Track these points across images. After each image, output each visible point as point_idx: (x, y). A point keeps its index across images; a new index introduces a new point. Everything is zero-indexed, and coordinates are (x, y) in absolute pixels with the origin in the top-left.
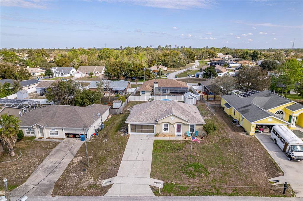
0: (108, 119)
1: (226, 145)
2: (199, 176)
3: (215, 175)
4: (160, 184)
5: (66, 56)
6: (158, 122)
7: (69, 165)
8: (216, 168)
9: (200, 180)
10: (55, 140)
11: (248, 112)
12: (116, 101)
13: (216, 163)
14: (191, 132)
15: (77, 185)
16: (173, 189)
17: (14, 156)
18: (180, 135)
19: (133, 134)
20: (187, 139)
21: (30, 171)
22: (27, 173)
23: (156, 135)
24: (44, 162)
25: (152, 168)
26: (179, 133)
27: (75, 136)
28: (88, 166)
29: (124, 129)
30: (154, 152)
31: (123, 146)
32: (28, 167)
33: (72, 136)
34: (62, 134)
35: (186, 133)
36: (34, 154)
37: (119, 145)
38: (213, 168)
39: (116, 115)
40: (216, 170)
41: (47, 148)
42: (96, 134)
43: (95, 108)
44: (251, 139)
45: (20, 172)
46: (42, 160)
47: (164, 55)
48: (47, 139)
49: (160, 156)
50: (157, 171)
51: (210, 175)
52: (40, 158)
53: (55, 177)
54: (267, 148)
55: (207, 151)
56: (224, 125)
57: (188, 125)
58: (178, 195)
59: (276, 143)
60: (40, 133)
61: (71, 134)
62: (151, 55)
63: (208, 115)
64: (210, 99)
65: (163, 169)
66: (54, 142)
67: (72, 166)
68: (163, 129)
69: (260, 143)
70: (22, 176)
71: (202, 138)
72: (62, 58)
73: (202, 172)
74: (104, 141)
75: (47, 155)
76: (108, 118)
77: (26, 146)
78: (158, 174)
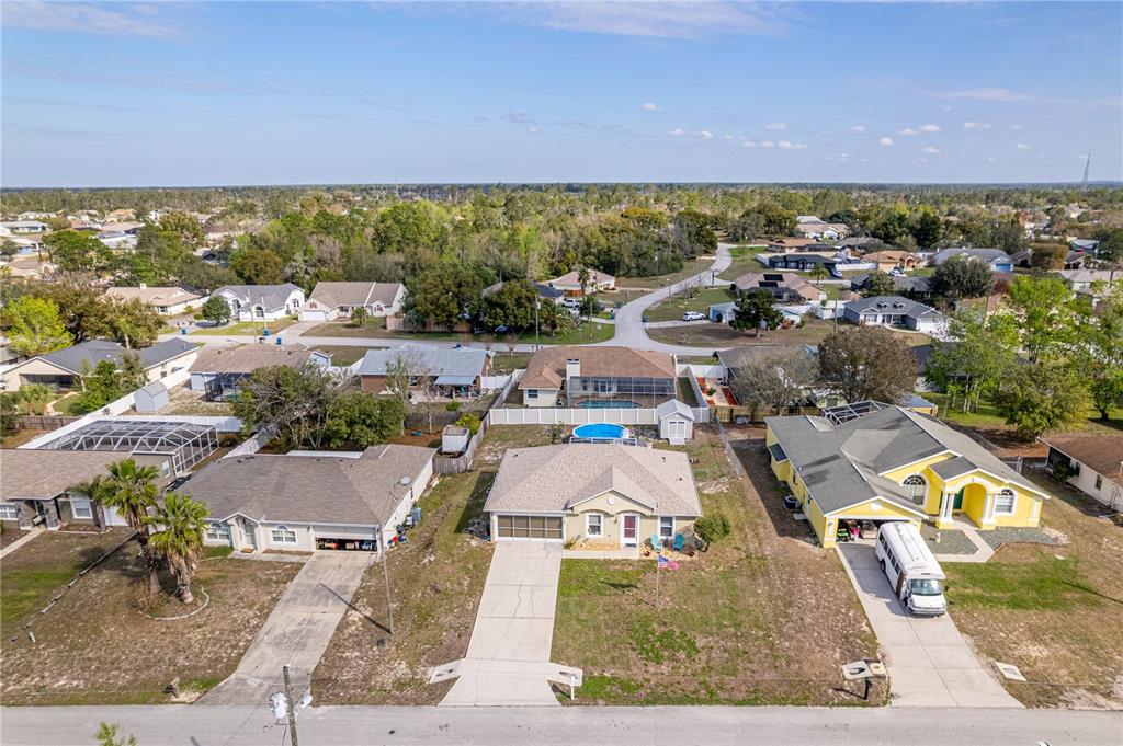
0: (431, 491)
1: (753, 576)
2: (672, 659)
3: (713, 655)
4: (574, 678)
5: (266, 243)
6: (572, 509)
7: (338, 629)
8: (717, 638)
9: (673, 668)
10: (288, 558)
11: (826, 479)
12: (450, 428)
13: (720, 626)
14: (664, 537)
15: (366, 679)
16: (604, 688)
17: (192, 603)
18: (634, 545)
19: (505, 542)
20: (654, 556)
21: (241, 644)
22: (234, 647)
23: (568, 546)
24: (271, 619)
25: (555, 636)
26: (631, 540)
27: (341, 544)
28: (389, 632)
29: (479, 523)
30: (562, 594)
31: (478, 577)
32: (233, 632)
33: (333, 545)
34: (306, 539)
35: (650, 540)
36: (241, 599)
37: (466, 574)
38: (710, 638)
39: (450, 474)
40: (718, 642)
41: (271, 580)
42: (400, 539)
43: (394, 459)
44: (825, 557)
45: (214, 645)
46: (264, 613)
47: (606, 230)
48: (266, 555)
49: (577, 604)
50: (567, 645)
51: (700, 655)
52: (258, 610)
53: (307, 660)
54: (860, 583)
55: (700, 592)
56: (759, 515)
57: (655, 517)
58: (616, 704)
59: (884, 572)
60: (244, 537)
61: (331, 541)
62: (560, 233)
63: (721, 480)
64: (739, 421)
65: (584, 639)
66: (286, 563)
67: (348, 631)
68: (587, 527)
69: (844, 570)
70: (224, 655)
71: (691, 555)
72: (255, 251)
73: (680, 647)
74: (426, 560)
75: (275, 600)
76: (429, 486)
77: (213, 573)
78: (570, 652)
